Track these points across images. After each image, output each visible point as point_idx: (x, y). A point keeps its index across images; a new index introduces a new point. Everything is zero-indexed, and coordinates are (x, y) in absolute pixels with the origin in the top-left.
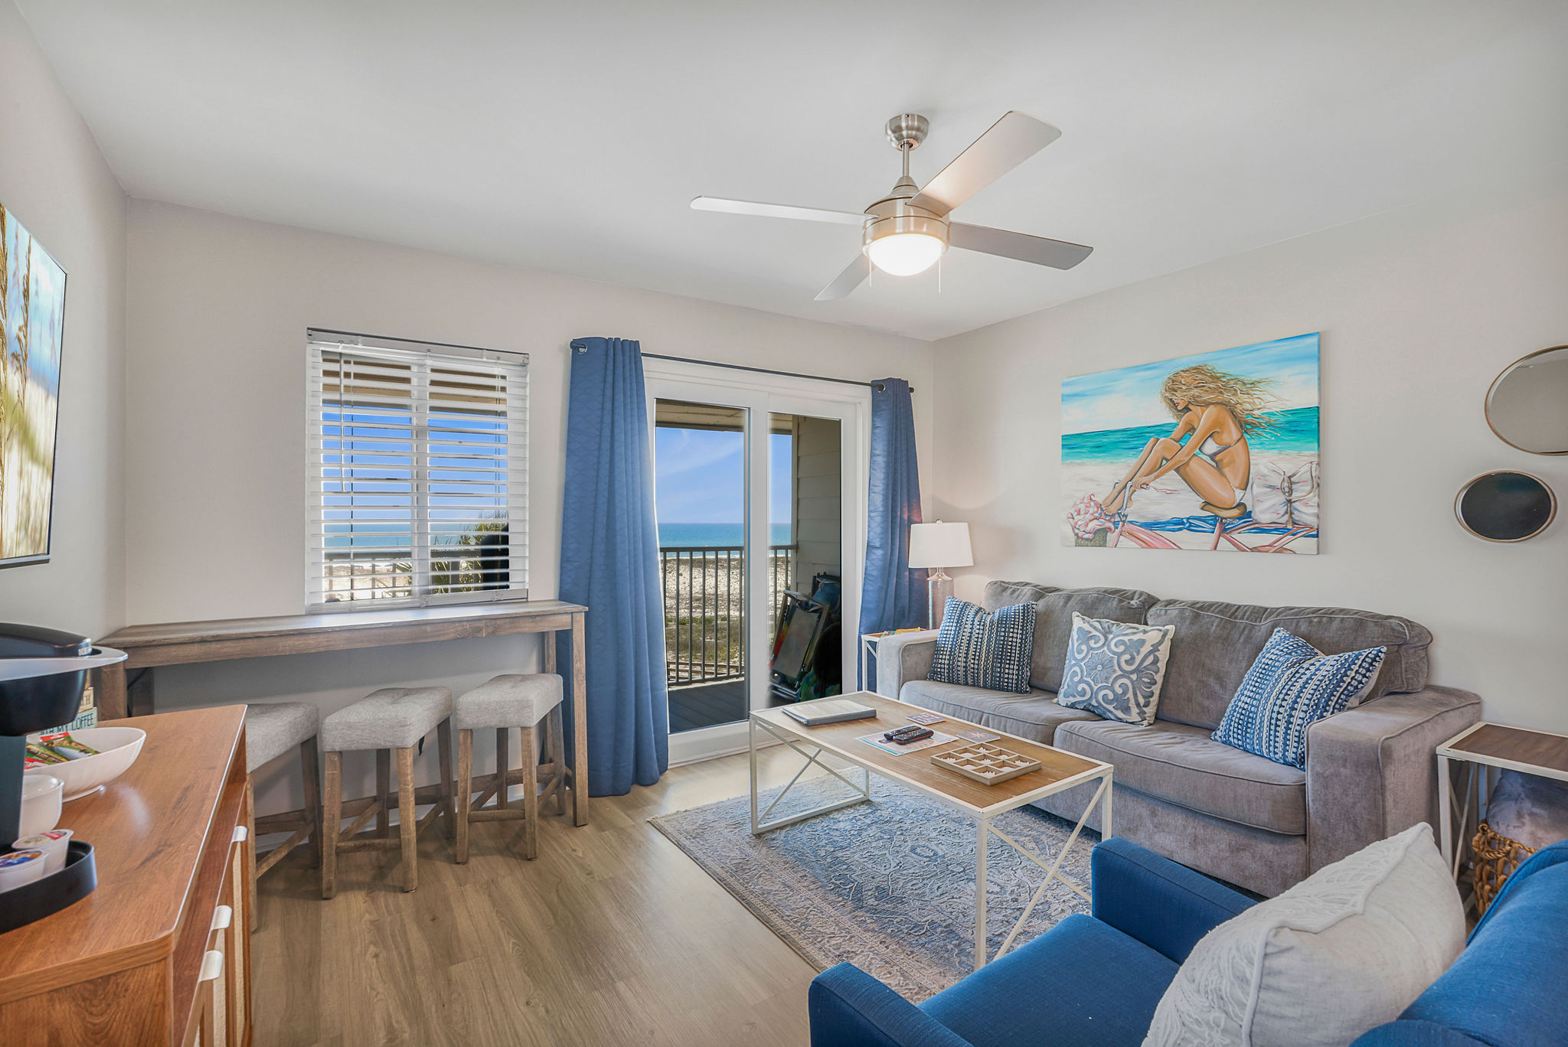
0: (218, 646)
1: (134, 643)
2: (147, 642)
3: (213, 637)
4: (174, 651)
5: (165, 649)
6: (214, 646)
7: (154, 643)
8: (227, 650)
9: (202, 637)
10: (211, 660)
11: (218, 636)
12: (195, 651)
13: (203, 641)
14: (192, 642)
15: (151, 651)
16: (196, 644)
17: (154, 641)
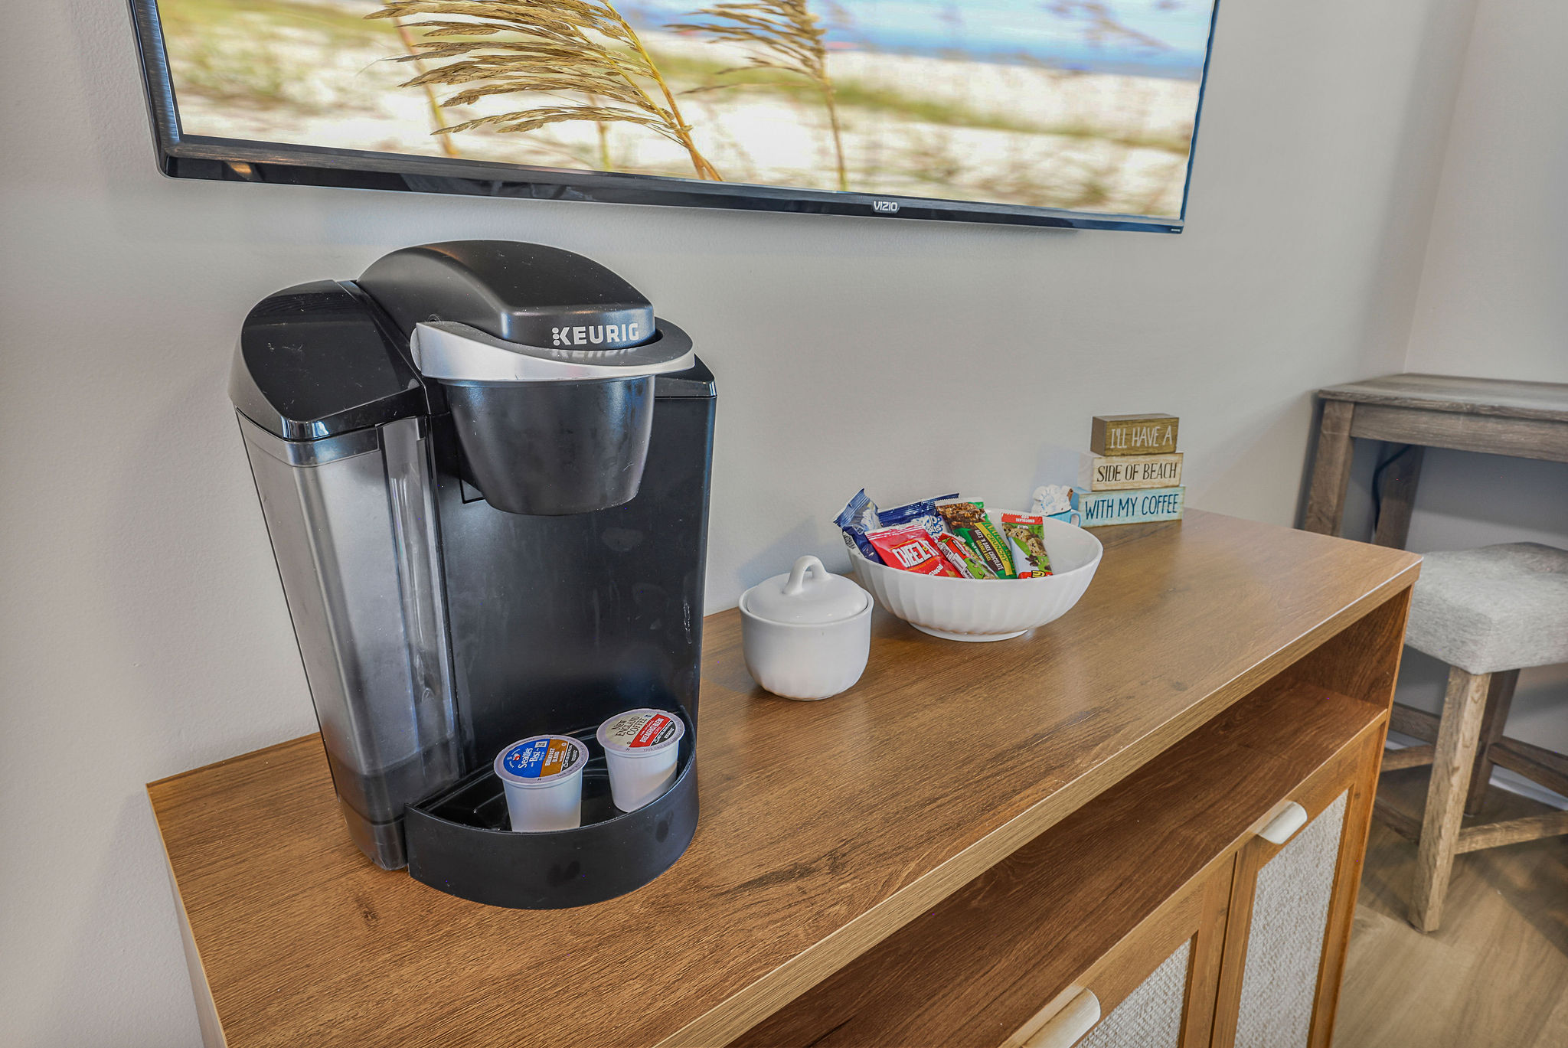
0: (1500, 427)
1: (1368, 397)
2: (1387, 399)
3: (1493, 408)
4: (1424, 422)
5: (1411, 417)
6: (1492, 426)
7: (1396, 403)
8: (1515, 438)
9: (1473, 405)
10: (1481, 450)
11: (1500, 408)
12: (1459, 427)
13: (1473, 413)
14: (1455, 411)
15: (1391, 415)
16: (1462, 418)
17: (1396, 399)
